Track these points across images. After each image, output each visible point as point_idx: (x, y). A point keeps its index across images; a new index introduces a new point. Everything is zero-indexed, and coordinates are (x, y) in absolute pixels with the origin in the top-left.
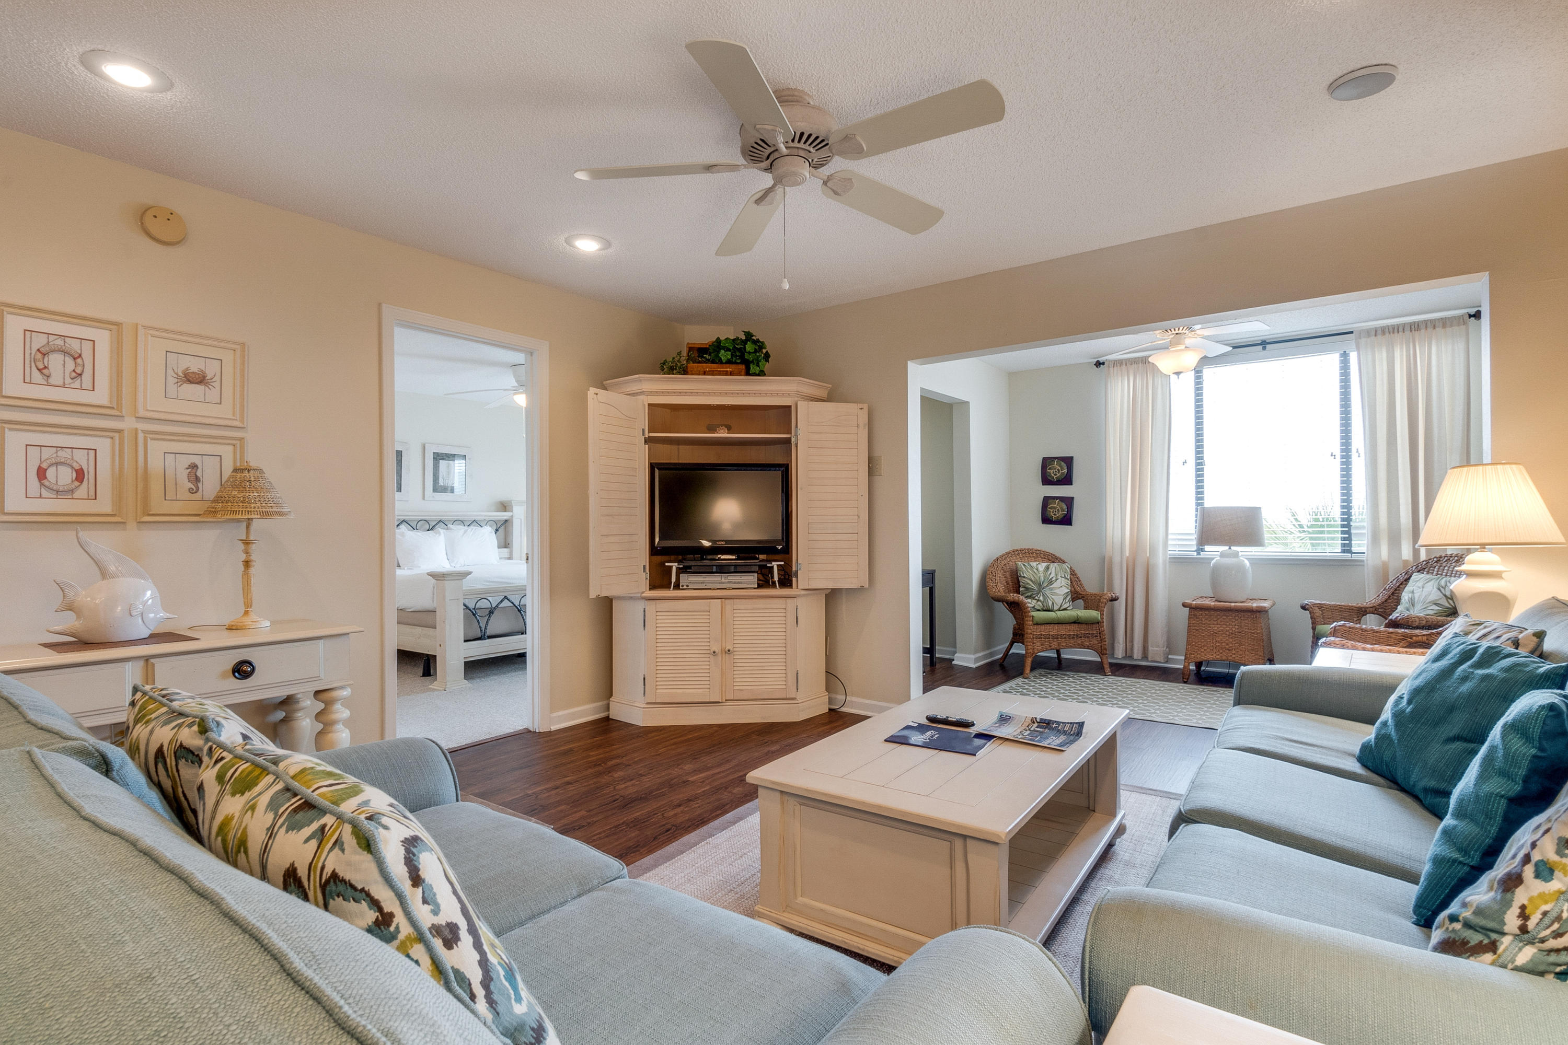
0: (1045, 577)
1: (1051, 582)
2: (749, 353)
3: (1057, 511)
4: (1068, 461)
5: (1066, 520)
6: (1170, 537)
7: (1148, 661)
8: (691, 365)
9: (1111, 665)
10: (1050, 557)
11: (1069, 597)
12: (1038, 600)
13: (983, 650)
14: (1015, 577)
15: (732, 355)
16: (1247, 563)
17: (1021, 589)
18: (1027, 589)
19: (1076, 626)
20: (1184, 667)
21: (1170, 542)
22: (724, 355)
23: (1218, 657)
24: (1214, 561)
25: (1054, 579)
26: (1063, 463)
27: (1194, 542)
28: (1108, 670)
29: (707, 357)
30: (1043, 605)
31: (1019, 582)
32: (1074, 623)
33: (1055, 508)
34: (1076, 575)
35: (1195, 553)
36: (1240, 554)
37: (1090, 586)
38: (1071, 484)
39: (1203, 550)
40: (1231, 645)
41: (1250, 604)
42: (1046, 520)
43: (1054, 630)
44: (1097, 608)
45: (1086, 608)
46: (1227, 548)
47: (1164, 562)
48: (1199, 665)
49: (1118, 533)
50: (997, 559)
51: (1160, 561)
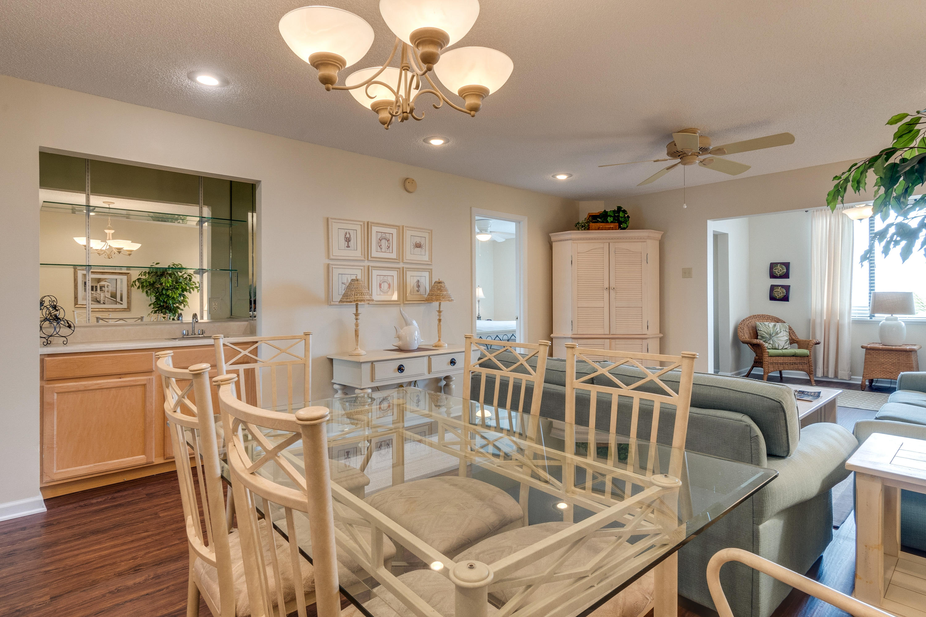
0: (773, 330)
1: (777, 334)
2: (621, 217)
3: (780, 293)
4: (787, 265)
5: (786, 299)
6: (852, 308)
7: (838, 379)
8: (591, 224)
9: (815, 381)
10: (776, 320)
11: (788, 342)
12: (770, 344)
13: (735, 371)
14: (755, 330)
15: (613, 219)
16: (903, 324)
17: (759, 337)
18: (763, 337)
19: (794, 358)
20: (862, 382)
21: (852, 312)
22: (610, 219)
23: (884, 377)
24: (882, 323)
25: (779, 332)
26: (783, 266)
27: (868, 312)
28: (813, 383)
29: (599, 220)
30: (773, 346)
31: (757, 333)
32: (793, 356)
33: (778, 292)
34: (792, 329)
35: (869, 318)
36: (899, 319)
37: (801, 336)
38: (789, 278)
39: (874, 316)
40: (892, 370)
41: (905, 347)
42: (772, 298)
43: (781, 360)
44: (807, 348)
45: (799, 348)
46: (890, 315)
47: (849, 323)
48: (871, 381)
49: (819, 307)
50: (744, 320)
51: (846, 321)
